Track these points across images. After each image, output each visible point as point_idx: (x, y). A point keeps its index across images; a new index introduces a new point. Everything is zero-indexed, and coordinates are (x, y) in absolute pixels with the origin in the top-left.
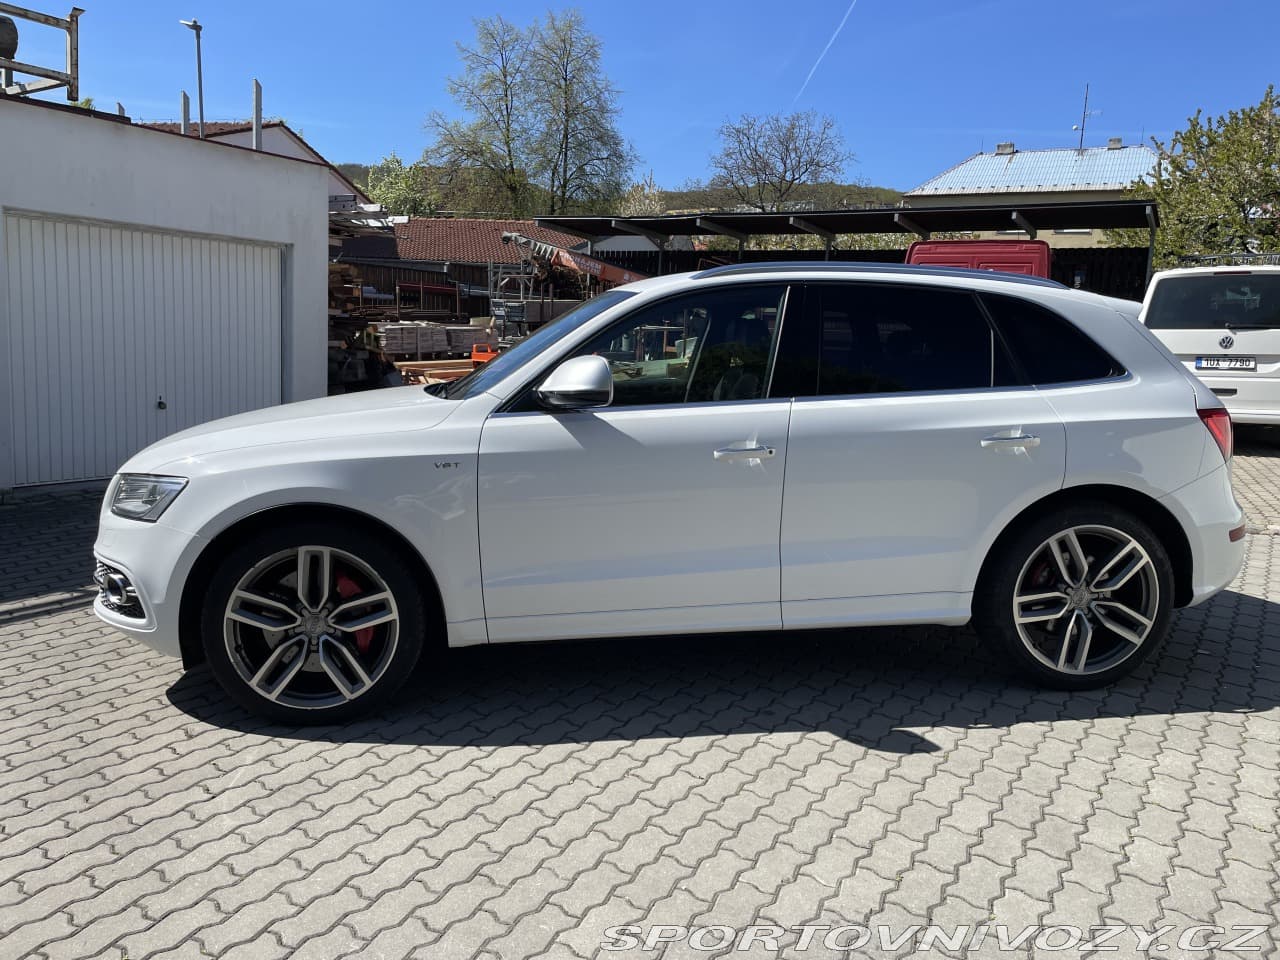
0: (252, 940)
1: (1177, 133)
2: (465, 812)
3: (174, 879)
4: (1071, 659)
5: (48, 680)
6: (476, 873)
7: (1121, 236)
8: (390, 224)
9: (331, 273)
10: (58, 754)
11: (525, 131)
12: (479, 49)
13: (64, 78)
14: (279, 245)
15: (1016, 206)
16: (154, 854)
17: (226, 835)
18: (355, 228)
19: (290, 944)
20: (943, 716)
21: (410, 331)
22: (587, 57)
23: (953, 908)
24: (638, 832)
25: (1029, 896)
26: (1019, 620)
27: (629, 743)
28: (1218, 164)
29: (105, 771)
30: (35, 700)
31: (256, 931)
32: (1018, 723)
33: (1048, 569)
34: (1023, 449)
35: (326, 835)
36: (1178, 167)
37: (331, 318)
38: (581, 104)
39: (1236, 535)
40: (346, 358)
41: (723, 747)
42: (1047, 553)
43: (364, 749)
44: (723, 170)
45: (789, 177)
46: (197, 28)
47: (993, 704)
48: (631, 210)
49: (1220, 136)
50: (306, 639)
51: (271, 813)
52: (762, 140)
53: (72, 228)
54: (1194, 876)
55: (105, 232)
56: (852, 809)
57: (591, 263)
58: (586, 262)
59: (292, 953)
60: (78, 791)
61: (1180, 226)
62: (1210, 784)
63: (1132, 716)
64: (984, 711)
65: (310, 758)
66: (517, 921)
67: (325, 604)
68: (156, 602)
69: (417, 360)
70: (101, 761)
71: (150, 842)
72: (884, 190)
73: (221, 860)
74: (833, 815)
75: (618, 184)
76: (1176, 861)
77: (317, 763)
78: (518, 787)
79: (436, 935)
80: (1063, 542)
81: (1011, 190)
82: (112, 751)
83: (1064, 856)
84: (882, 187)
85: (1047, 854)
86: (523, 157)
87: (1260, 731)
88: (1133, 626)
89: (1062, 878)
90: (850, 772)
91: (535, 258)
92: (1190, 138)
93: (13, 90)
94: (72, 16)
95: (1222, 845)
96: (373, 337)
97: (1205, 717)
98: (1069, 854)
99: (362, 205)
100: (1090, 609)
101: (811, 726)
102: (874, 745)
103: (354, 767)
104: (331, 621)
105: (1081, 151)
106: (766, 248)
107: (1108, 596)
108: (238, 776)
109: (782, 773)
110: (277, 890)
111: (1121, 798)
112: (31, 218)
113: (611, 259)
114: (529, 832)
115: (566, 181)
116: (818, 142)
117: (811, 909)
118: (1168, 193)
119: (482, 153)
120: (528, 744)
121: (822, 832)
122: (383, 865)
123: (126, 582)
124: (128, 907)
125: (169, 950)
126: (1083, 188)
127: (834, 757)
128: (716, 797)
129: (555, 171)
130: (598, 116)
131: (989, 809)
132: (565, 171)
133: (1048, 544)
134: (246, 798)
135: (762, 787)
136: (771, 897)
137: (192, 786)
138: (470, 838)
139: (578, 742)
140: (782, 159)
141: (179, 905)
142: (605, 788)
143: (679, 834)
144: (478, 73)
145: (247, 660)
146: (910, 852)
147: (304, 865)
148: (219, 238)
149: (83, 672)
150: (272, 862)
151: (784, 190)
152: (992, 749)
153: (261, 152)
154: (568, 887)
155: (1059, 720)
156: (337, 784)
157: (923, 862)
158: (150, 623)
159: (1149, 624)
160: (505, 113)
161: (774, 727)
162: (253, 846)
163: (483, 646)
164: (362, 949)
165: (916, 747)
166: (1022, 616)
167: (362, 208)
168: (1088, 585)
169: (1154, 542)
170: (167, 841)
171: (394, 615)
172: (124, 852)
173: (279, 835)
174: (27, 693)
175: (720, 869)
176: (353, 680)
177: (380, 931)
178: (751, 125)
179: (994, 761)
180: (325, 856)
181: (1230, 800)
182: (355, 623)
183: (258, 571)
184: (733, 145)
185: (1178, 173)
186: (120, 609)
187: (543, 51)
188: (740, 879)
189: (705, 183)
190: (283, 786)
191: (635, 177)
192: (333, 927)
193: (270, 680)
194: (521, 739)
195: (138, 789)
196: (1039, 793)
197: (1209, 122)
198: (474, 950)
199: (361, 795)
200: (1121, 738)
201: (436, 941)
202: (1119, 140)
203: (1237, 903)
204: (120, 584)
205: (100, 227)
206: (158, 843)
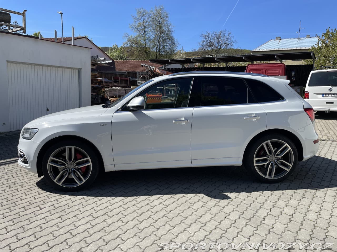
0: (42, 245)
1: (323, 33)
2: (103, 214)
3: (26, 230)
4: (270, 175)
5: (8, 180)
6: (102, 229)
7: (308, 61)
8: (107, 63)
9: (91, 75)
10: (6, 198)
11: (149, 37)
12: (137, 16)
13: (22, 28)
14: (78, 69)
15: (276, 54)
16: (23, 223)
17: (42, 219)
18: (98, 64)
19: (51, 246)
20: (234, 190)
21: (115, 90)
22: (165, 17)
23: (223, 240)
24: (146, 219)
25: (244, 237)
26: (255, 165)
27: (150, 196)
28: (334, 42)
29: (16, 203)
30: (4, 185)
31: (43, 243)
32: (254, 192)
33: (263, 151)
34: (255, 119)
35: (67, 219)
36: (323, 43)
37: (92, 87)
38: (164, 30)
39: (316, 142)
40: (96, 97)
41: (174, 198)
42: (263, 147)
43: (82, 198)
44: (202, 46)
45: (219, 47)
46: (61, 13)
47: (248, 187)
48: (177, 57)
49: (335, 34)
50: (68, 170)
51: (54, 214)
52: (212, 38)
53: (24, 65)
54: (290, 233)
55: (33, 66)
56: (203, 214)
57: (164, 71)
58: (163, 71)
59: (51, 248)
60: (8, 207)
61: (324, 58)
62: (301, 208)
63: (285, 190)
64: (246, 188)
65: (68, 200)
66: (109, 242)
67: (73, 161)
68: (31, 160)
69: (117, 97)
70: (16, 200)
71: (22, 220)
72: (246, 50)
73: (39, 225)
74: (198, 215)
75: (174, 50)
76: (286, 229)
77: (69, 201)
78: (118, 208)
79: (88, 245)
80: (267, 144)
81: (280, 49)
82: (19, 198)
83: (256, 227)
84: (246, 49)
85: (252, 226)
86: (149, 44)
87: (319, 195)
88: (287, 166)
89: (254, 232)
90: (206, 204)
91: (149, 70)
92: (327, 35)
93: (10, 31)
94: (24, 12)
95: (300, 225)
96: (103, 92)
97: (305, 190)
98: (258, 226)
99: (100, 58)
100: (275, 162)
101: (199, 192)
102: (214, 197)
103: (78, 202)
104: (75, 165)
105: (299, 38)
106: (210, 66)
107: (281, 158)
108: (48, 204)
109: (188, 204)
110: (51, 233)
111: (276, 212)
112: (14, 63)
113: (169, 70)
114: (118, 219)
115: (160, 50)
116: (227, 38)
117: (185, 240)
118: (321, 49)
119: (138, 43)
120: (124, 197)
121: (194, 220)
122: (79, 227)
123: (24, 155)
124: (13, 236)
125: (21, 247)
126: (299, 48)
127: (202, 201)
128: (168, 211)
129: (157, 47)
130: (168, 33)
131: (239, 214)
132: (160, 48)
133: (263, 144)
134: (49, 210)
135: (181, 208)
136: (176, 236)
137: (37, 207)
138: (103, 220)
139: (137, 196)
140: (217, 43)
141: (26, 236)
142: (141, 208)
143: (156, 220)
144: (137, 23)
145: (54, 175)
146: (215, 225)
147: (59, 227)
148: (63, 67)
149: (17, 178)
150: (51, 226)
151: (218, 51)
152: (245, 198)
153: (74, 45)
154: (124, 233)
155: (265, 191)
156: (73, 206)
157: (218, 228)
158: (30, 165)
159: (291, 166)
160: (144, 33)
161: (189, 192)
162: (48, 222)
163: (114, 171)
164: (68, 248)
165: (225, 198)
166: (256, 164)
167: (100, 59)
168: (274, 155)
169: (292, 144)
170: (27, 220)
171: (91, 163)
172: (16, 223)
173: (55, 219)
174: (2, 183)
175: (165, 229)
176: (80, 180)
177: (74, 243)
178: (209, 34)
179: (244, 202)
180: (65, 224)
181: (306, 213)
182: (81, 165)
183: (56, 152)
184: (204, 39)
185: (324, 44)
186: (23, 162)
187: (154, 16)
188: (169, 232)
189: (197, 50)
190: (59, 207)
191: (178, 48)
192: (63, 242)
193: (59, 180)
194: (122, 195)
195: (23, 207)
196: (254, 210)
197: (332, 30)
198: (96, 249)
199: (78, 209)
200: (281, 196)
201: (87, 246)
202: (309, 36)
203: (300, 240)
204: (23, 155)
205: (32, 65)
206: (25, 221)
